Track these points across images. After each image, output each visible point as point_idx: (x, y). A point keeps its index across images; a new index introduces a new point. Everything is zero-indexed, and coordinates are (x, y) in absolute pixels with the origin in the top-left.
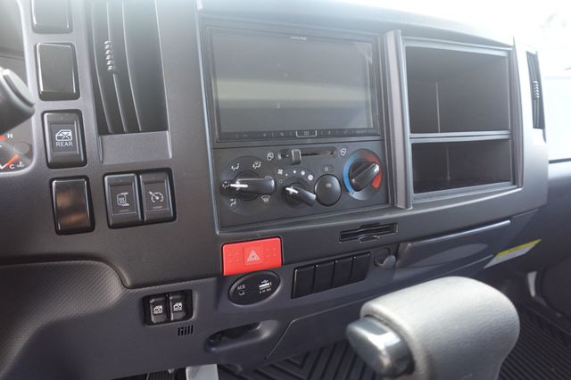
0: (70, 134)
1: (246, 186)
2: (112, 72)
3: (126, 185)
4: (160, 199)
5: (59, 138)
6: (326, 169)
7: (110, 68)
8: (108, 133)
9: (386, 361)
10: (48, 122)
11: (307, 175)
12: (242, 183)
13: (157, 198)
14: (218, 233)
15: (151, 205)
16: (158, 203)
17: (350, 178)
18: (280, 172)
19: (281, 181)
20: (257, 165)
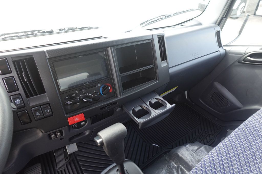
0: (19, 100)
1: (71, 103)
2: (27, 81)
3: (38, 110)
4: (48, 111)
5: (16, 102)
6: (95, 91)
7: (26, 81)
8: (29, 97)
9: (99, 145)
10: (12, 99)
11: (89, 94)
12: (70, 102)
13: (47, 111)
14: (66, 116)
15: (46, 113)
16: (48, 112)
17: (103, 91)
18: (81, 95)
19: (81, 98)
20: (74, 95)
